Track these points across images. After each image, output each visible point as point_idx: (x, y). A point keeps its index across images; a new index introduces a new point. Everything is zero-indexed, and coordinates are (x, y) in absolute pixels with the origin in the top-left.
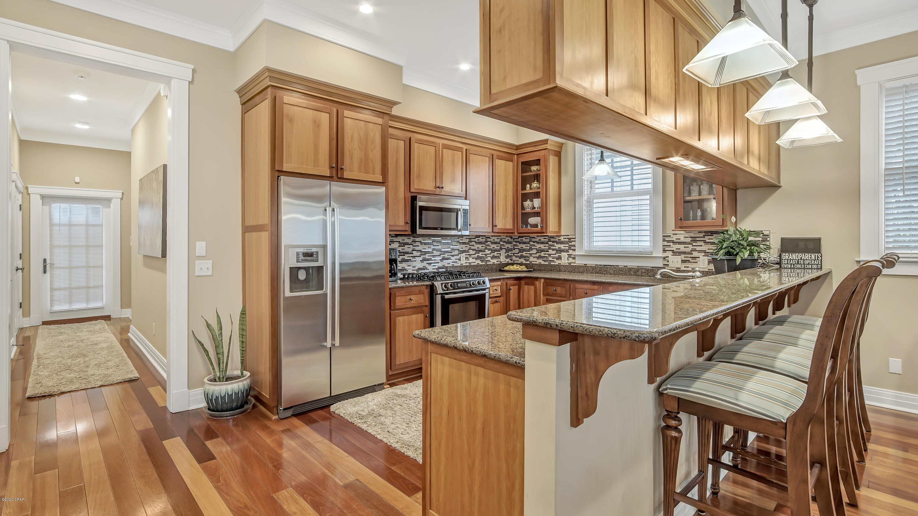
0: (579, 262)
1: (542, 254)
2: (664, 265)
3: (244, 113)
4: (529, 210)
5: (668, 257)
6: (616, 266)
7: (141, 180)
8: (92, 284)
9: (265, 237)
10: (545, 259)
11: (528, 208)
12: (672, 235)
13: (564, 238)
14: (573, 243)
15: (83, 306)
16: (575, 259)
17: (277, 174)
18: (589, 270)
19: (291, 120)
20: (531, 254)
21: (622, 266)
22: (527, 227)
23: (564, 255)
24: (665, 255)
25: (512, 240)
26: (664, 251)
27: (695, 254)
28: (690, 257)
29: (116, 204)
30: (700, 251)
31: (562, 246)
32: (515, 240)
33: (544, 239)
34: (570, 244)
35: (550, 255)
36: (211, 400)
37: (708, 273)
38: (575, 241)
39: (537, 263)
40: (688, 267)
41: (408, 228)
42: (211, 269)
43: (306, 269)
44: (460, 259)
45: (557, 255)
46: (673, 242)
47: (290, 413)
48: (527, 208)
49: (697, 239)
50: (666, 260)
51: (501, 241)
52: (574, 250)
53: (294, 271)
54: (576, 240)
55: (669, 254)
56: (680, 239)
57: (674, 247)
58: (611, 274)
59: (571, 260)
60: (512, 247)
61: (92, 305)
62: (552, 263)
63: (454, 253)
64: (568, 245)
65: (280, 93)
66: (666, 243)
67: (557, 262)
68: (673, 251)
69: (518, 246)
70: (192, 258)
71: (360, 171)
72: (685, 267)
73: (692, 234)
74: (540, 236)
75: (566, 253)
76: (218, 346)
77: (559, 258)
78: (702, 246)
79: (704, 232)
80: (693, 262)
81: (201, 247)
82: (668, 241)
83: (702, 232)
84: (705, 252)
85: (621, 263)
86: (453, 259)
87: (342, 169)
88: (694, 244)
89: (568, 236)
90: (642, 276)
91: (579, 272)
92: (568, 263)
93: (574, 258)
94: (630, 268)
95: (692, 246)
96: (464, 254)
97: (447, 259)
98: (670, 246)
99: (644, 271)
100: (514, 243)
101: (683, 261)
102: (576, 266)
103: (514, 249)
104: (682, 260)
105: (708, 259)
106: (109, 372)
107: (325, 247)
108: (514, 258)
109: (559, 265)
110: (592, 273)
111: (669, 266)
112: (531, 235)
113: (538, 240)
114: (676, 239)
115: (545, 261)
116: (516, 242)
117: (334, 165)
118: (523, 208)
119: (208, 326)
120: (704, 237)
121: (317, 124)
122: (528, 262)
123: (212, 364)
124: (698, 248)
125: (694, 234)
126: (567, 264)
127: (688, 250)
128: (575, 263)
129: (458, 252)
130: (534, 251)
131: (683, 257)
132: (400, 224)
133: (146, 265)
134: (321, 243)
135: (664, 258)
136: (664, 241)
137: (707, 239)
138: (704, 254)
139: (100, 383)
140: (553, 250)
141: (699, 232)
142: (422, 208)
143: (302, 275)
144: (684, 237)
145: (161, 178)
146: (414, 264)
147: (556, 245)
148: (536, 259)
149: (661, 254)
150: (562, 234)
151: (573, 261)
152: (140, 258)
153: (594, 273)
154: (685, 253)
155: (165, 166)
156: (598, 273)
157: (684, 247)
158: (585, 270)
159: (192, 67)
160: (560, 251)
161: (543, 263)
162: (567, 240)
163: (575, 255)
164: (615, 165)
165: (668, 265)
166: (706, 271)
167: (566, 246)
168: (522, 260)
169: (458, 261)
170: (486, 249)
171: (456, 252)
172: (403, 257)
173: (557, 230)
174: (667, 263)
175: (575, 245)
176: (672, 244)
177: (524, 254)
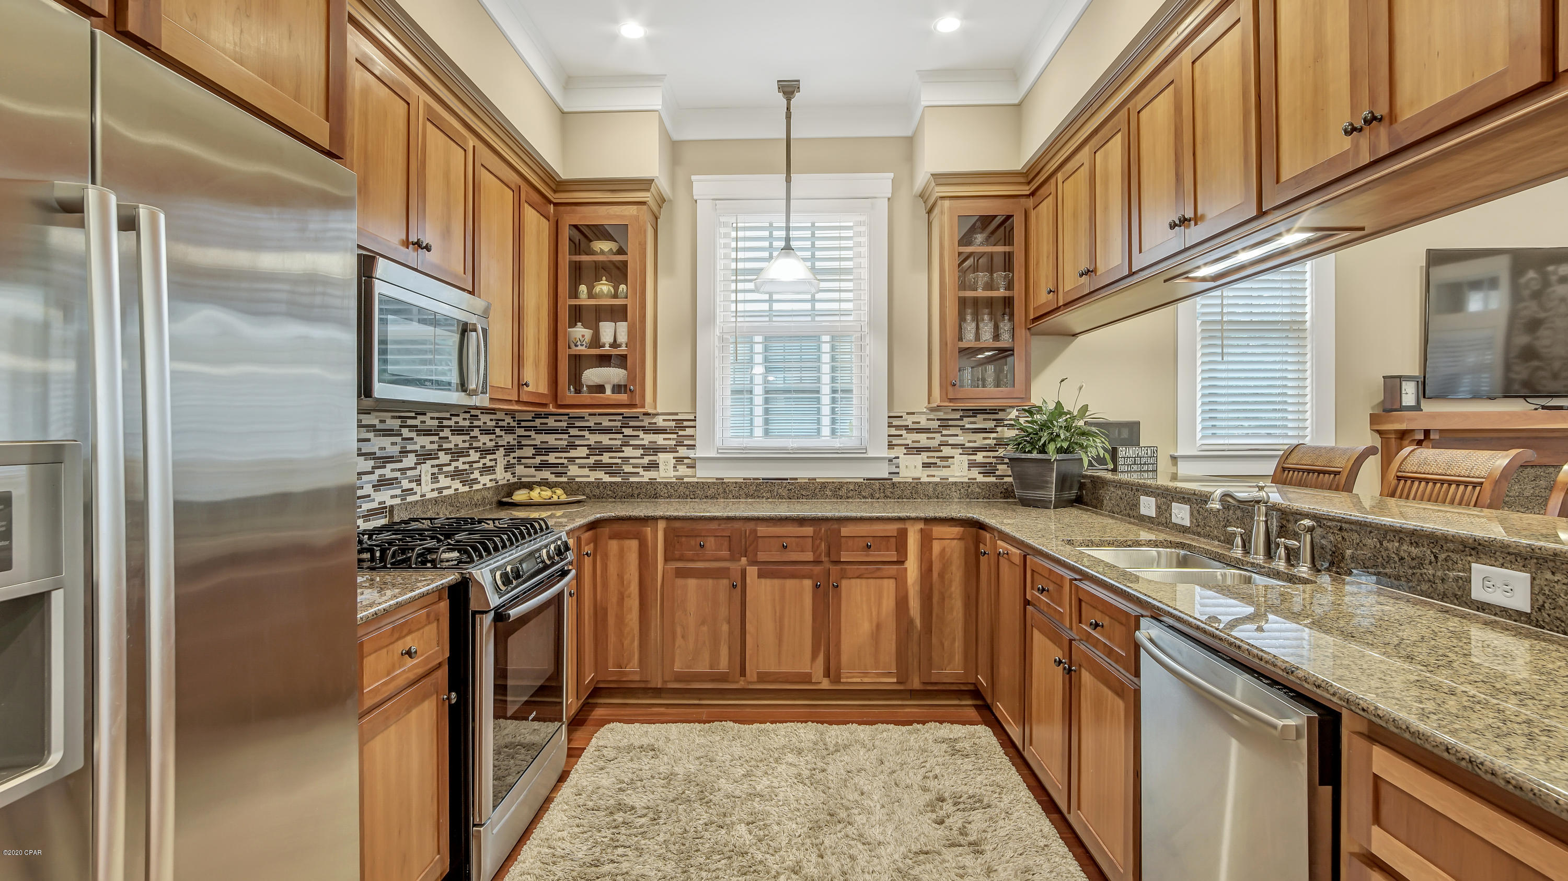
0: (704, 473)
1: (606, 458)
2: (890, 473)
4: (583, 348)
5: (898, 458)
6: (791, 479)
10: (560, 470)
11: (582, 345)
12: (905, 416)
13: (664, 420)
14: (689, 432)
16: (694, 467)
18: (731, 491)
20: (572, 460)
21: (804, 478)
22: (575, 391)
23: (665, 459)
24: (892, 455)
25: (516, 424)
26: (891, 446)
27: (947, 451)
28: (937, 458)
30: (954, 446)
31: (660, 439)
32: (523, 424)
33: (610, 420)
34: (681, 433)
35: (626, 459)
37: (971, 485)
38: (695, 427)
39: (592, 479)
40: (934, 476)
44: (418, 481)
45: (646, 460)
46: (907, 428)
48: (579, 343)
49: (951, 423)
50: (894, 464)
52: (692, 447)
54: (698, 423)
55: (899, 452)
56: (919, 423)
57: (909, 438)
58: (781, 497)
59: (683, 470)
60: (515, 443)
62: (632, 479)
63: (405, 463)
64: (675, 436)
66: (893, 431)
67: (646, 476)
68: (907, 447)
69: (534, 439)
72: (928, 476)
73: (942, 413)
74: (599, 415)
75: (671, 455)
77: (654, 466)
78: (957, 435)
79: (962, 410)
80: (944, 467)
82: (898, 427)
83: (958, 410)
84: (962, 446)
85: (802, 473)
86: (405, 481)
88: (944, 432)
89: (676, 414)
90: (848, 498)
91: (706, 497)
92: (674, 476)
93: (692, 466)
94: (823, 483)
95: (942, 436)
96: (428, 463)
97: (391, 483)
98: (901, 436)
99: (852, 487)
100: (521, 432)
101: (926, 465)
102: (697, 483)
103: (521, 446)
104: (923, 463)
105: (969, 460)
108: (520, 470)
109: (652, 482)
110: (736, 498)
111: (901, 475)
112: (573, 412)
113: (592, 425)
114: (913, 423)
115: (611, 474)
116: (527, 429)
118: (570, 343)
120: (961, 419)
122: (564, 479)
124: (952, 440)
125: (945, 413)
126: (674, 480)
127: (934, 443)
128: (695, 476)
129: (414, 459)
130: (583, 452)
131: (924, 457)
135: (890, 460)
136: (890, 426)
137: (967, 423)
138: (960, 451)
140: (636, 447)
141: (953, 410)
144: (928, 419)
147: (642, 436)
148: (586, 471)
149: (886, 453)
150: (659, 410)
151: (689, 472)
153: (743, 498)
154: (928, 449)
156: (752, 496)
157: (928, 438)
158: (721, 490)
160: (655, 450)
161: (607, 478)
162: (673, 424)
163: (694, 459)
164: (819, 264)
165: (898, 473)
166: (966, 483)
167: (670, 439)
168: (547, 474)
169: (415, 486)
171: (411, 460)
174: (896, 470)
175: (693, 436)
176: (904, 432)
177: (552, 458)
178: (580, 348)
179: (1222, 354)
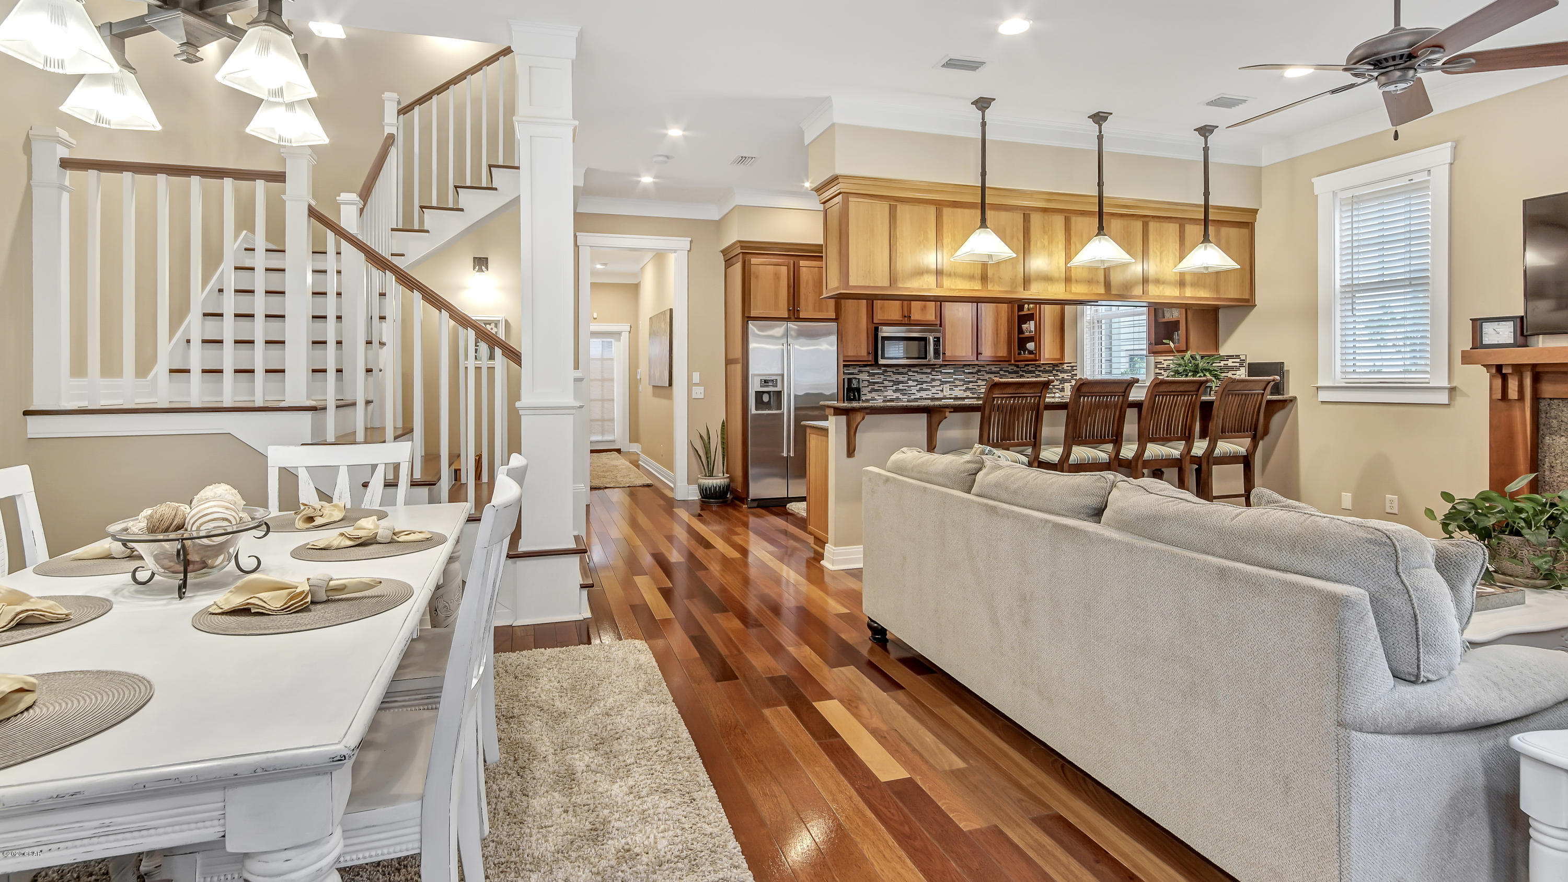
3: (726, 268)
7: (651, 318)
8: (606, 417)
9: (738, 367)
12: (1163, 362)
13: (1066, 366)
14: (1075, 372)
15: (599, 438)
17: (746, 320)
19: (757, 277)
22: (1024, 354)
23: (1067, 386)
25: (1019, 369)
29: (625, 337)
31: (1065, 376)
34: (1072, 373)
35: (1056, 386)
36: (703, 490)
38: (1077, 370)
41: (871, 358)
42: (703, 394)
43: (768, 392)
44: (942, 391)
45: (1061, 386)
47: (755, 504)
48: (1026, 332)
51: (1001, 370)
53: (759, 395)
54: (1078, 368)
61: (607, 438)
63: (934, 384)
64: (1070, 374)
65: (748, 256)
66: (1158, 371)
67: (1061, 394)
70: (690, 385)
71: (815, 310)
75: (1069, 384)
76: (707, 453)
81: (696, 377)
86: (934, 390)
87: (798, 310)
89: (1070, 363)
96: (948, 385)
97: (926, 390)
106: (632, 480)
107: (783, 375)
113: (1042, 369)
116: (1023, 371)
117: (791, 308)
118: (1021, 331)
119: (701, 437)
121: (777, 276)
123: (703, 465)
129: (940, 383)
132: (863, 355)
133: (655, 395)
134: (780, 372)
139: (628, 485)
142: (884, 338)
143: (766, 398)
145: (668, 320)
146: (886, 394)
147: (1059, 374)
150: (1066, 362)
152: (650, 389)
155: (671, 310)
159: (690, 239)
162: (1070, 368)
169: (939, 392)
170: (979, 379)
171: (938, 383)
172: (872, 387)
173: (1058, 357)
178: (1026, 334)
179: (1353, 309)
